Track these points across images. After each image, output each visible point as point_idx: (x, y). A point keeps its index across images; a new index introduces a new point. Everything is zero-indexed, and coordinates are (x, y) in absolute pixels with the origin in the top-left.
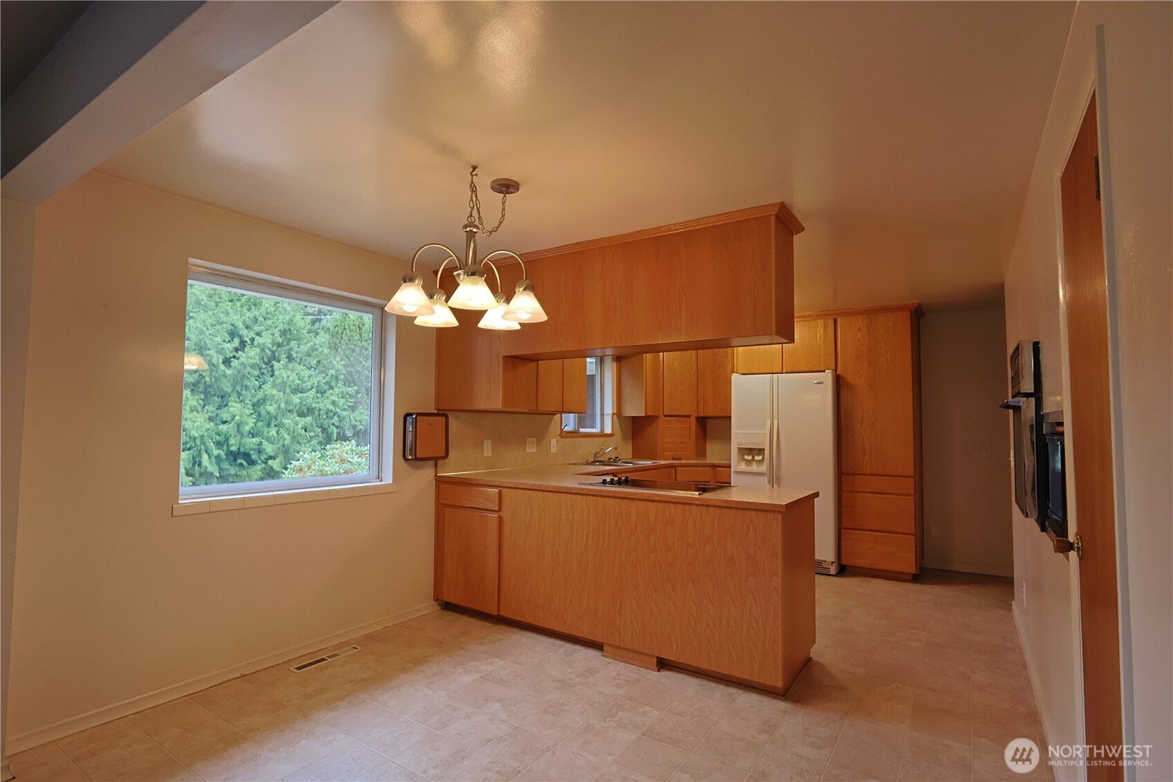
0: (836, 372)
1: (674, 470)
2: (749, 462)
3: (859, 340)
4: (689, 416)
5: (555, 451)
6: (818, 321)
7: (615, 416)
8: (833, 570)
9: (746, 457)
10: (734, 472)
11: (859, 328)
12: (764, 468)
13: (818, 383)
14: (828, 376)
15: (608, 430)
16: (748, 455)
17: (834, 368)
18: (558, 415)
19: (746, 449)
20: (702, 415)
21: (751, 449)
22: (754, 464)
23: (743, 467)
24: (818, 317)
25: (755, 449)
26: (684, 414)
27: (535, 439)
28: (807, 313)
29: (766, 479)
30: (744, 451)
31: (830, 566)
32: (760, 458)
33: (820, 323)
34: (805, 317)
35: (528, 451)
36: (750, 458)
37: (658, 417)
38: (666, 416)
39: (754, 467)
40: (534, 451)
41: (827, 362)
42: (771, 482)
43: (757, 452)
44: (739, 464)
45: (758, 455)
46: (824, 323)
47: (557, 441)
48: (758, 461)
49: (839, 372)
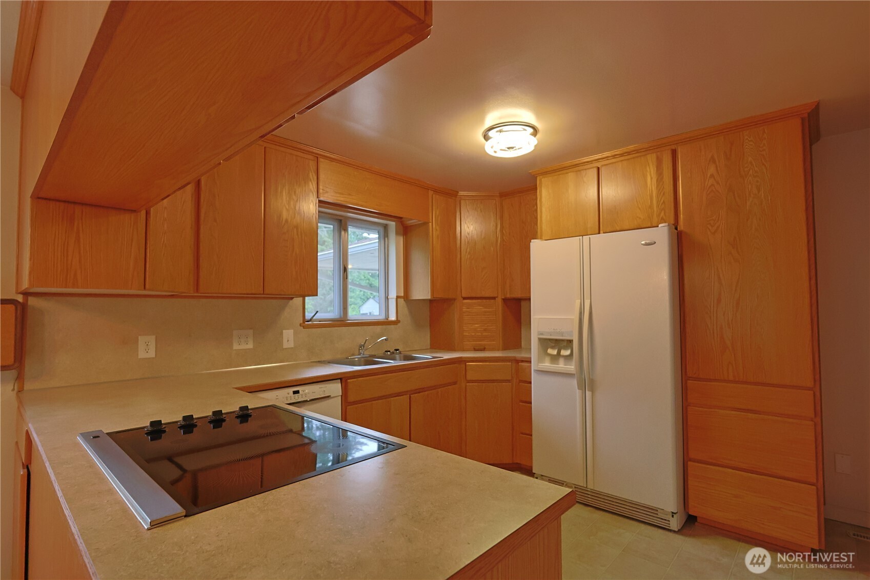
0: (676, 229)
1: (464, 366)
2: (555, 359)
3: (712, 176)
4: (494, 298)
5: (292, 345)
6: (649, 157)
7: (401, 301)
8: (675, 524)
9: (550, 351)
10: (535, 370)
11: (712, 157)
12: (571, 367)
13: (646, 244)
14: (661, 234)
15: (393, 317)
16: (553, 348)
17: (672, 222)
18: (297, 301)
19: (550, 340)
20: (508, 296)
21: (556, 340)
22: (561, 361)
23: (547, 365)
24: (648, 150)
25: (563, 340)
26: (487, 295)
27: (251, 331)
28: (631, 147)
29: (574, 382)
30: (546, 343)
31: (669, 517)
32: (568, 352)
33: (651, 158)
34: (629, 153)
35: (236, 347)
36: (555, 352)
37: (455, 299)
38: (465, 298)
39: (561, 366)
40: (250, 346)
41: (662, 214)
42: (582, 386)
43: (565, 344)
44: (540, 360)
45: (565, 348)
46: (658, 158)
47: (295, 334)
48: (566, 357)
49: (681, 227)
